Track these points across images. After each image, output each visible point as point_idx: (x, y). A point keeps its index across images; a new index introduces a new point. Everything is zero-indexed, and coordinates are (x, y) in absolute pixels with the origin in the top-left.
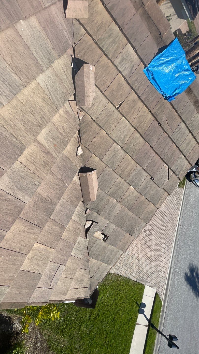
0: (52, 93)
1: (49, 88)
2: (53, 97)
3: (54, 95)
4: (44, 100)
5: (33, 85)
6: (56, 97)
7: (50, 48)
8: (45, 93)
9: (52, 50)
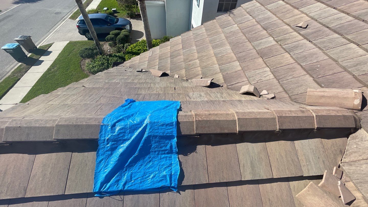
0: (210, 68)
1: (212, 68)
2: (208, 68)
3: (208, 69)
4: (209, 64)
5: (216, 62)
6: (207, 70)
7: (228, 72)
8: (211, 66)
9: (227, 72)
